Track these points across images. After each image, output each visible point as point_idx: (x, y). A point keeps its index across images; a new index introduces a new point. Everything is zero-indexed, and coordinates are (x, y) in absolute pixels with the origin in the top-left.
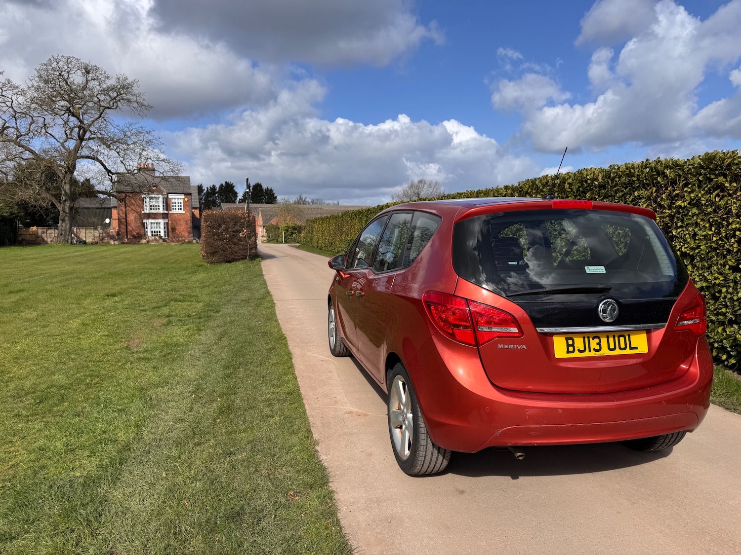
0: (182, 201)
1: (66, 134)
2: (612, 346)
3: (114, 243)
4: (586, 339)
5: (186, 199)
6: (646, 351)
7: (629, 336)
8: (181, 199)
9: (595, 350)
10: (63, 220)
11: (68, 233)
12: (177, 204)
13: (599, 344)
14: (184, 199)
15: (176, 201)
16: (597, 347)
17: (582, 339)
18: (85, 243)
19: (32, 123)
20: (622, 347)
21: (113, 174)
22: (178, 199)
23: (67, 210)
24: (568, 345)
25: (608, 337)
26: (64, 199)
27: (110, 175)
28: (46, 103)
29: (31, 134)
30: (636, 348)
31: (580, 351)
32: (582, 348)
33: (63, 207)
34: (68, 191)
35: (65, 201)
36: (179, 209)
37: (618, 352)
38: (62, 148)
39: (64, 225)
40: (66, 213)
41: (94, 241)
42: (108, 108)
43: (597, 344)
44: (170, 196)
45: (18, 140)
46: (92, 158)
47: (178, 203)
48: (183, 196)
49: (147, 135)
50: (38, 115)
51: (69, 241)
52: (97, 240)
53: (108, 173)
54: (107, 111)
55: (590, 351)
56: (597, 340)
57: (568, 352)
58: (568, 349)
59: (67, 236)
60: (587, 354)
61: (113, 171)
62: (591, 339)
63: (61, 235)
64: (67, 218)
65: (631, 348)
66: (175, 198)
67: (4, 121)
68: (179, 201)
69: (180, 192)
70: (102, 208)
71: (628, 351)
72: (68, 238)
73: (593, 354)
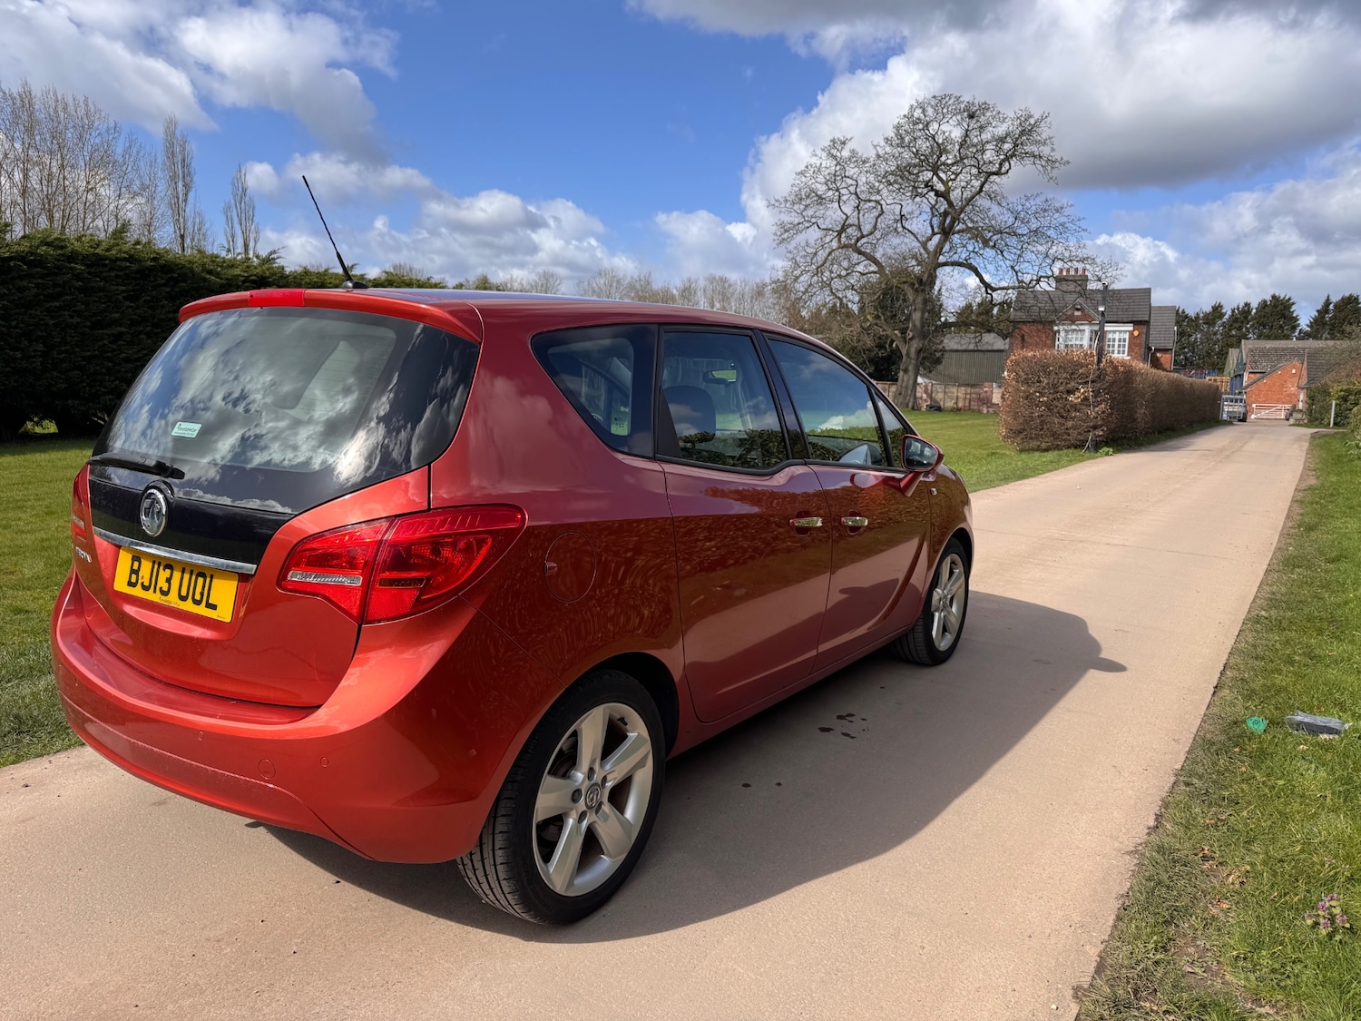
0: (1127, 336)
1: (932, 227)
2: (184, 593)
3: (988, 412)
4: (156, 566)
5: (1136, 333)
6: (228, 619)
7: (212, 577)
8: (1125, 332)
9: (161, 590)
10: (906, 371)
11: (909, 392)
12: (1117, 343)
13: (169, 580)
14: (1131, 333)
15: (1117, 336)
16: (166, 587)
17: (151, 564)
18: (939, 409)
19: (880, 215)
21: (994, 290)
22: (1120, 332)
23: (913, 355)
24: (132, 571)
25: (183, 572)
26: (911, 336)
27: (989, 292)
28: (904, 176)
29: (878, 234)
30: (214, 607)
31: (142, 585)
32: (146, 584)
33: (910, 349)
34: (918, 323)
35: (911, 339)
36: (1119, 352)
37: (188, 605)
38: (922, 251)
39: (905, 378)
40: (911, 358)
41: (955, 406)
42: (994, 174)
43: (167, 580)
44: (1108, 328)
45: (859, 244)
46: (960, 264)
47: (1120, 340)
48: (1130, 327)
49: (1056, 215)
50: (892, 202)
51: (910, 405)
52: (960, 405)
53: (986, 290)
54: (993, 178)
55: (155, 592)
56: (168, 571)
57: (129, 583)
58: (130, 578)
59: (908, 398)
60: (150, 595)
61: (993, 285)
62: (161, 568)
63: (900, 394)
64: (911, 368)
65: (208, 604)
66: (1114, 332)
67: (845, 217)
68: (1122, 336)
69: (1125, 320)
70: (979, 351)
71: (202, 610)
72: (909, 401)
73: (158, 598)
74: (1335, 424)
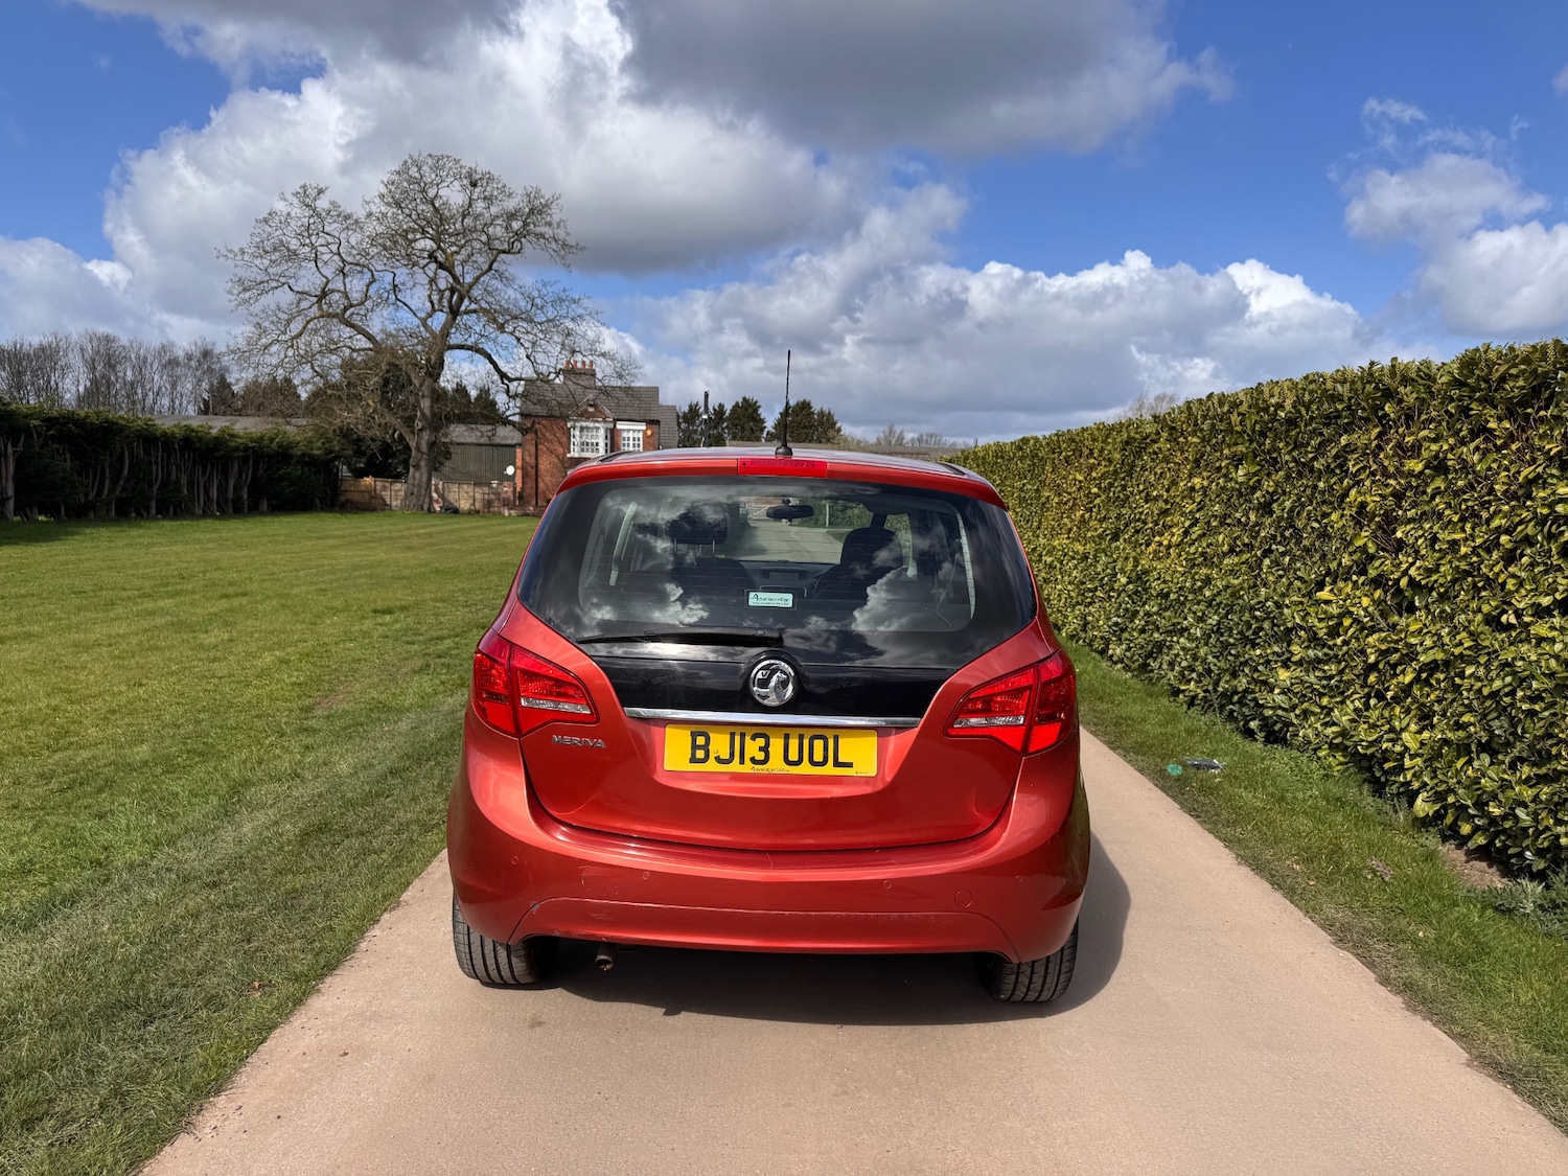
0: (641, 435)
1: (432, 302)
2: (794, 756)
3: (510, 514)
4: (737, 739)
5: (649, 432)
6: (873, 773)
7: (836, 738)
8: (639, 431)
9: (753, 760)
10: (417, 467)
11: (424, 492)
12: (631, 442)
13: (765, 749)
14: (645, 432)
15: (631, 435)
16: (760, 756)
17: (729, 736)
18: (456, 511)
19: (371, 283)
20: (815, 759)
21: (510, 380)
22: (634, 431)
23: (424, 447)
24: (695, 747)
25: (787, 737)
26: (420, 427)
27: (506, 381)
28: (396, 243)
29: (369, 304)
30: (850, 765)
31: (718, 759)
32: (725, 755)
33: (419, 442)
34: (427, 412)
35: (421, 430)
37: (806, 769)
38: (422, 329)
39: (417, 475)
40: (422, 453)
41: (472, 508)
42: (504, 252)
43: (761, 749)
44: (620, 425)
45: (348, 313)
46: (469, 348)
47: (634, 439)
48: (643, 427)
49: (573, 306)
50: (383, 268)
51: (426, 507)
52: (478, 505)
53: (502, 380)
54: (502, 256)
55: (742, 762)
56: (761, 742)
57: (693, 760)
58: (693, 754)
59: (422, 498)
60: (735, 767)
61: (510, 375)
62: (748, 739)
63: (412, 494)
64: (423, 463)
65: (837, 764)
66: (629, 430)
67: (325, 280)
68: (636, 435)
69: (638, 418)
70: (492, 445)
71: (829, 770)
72: (424, 501)
73: (748, 768)
74: (830, 523)
